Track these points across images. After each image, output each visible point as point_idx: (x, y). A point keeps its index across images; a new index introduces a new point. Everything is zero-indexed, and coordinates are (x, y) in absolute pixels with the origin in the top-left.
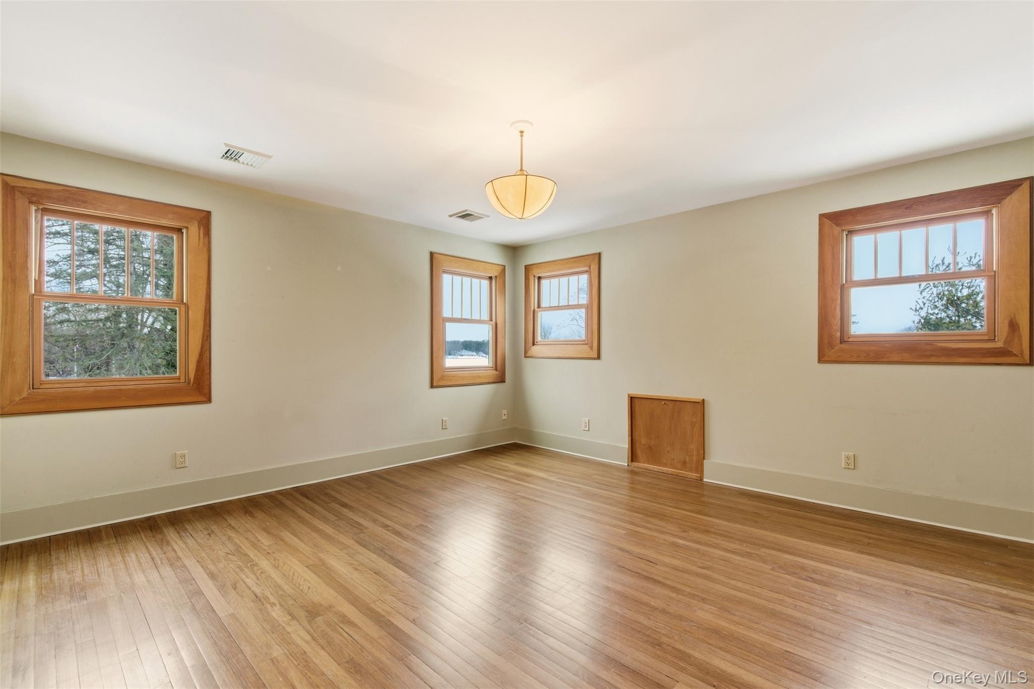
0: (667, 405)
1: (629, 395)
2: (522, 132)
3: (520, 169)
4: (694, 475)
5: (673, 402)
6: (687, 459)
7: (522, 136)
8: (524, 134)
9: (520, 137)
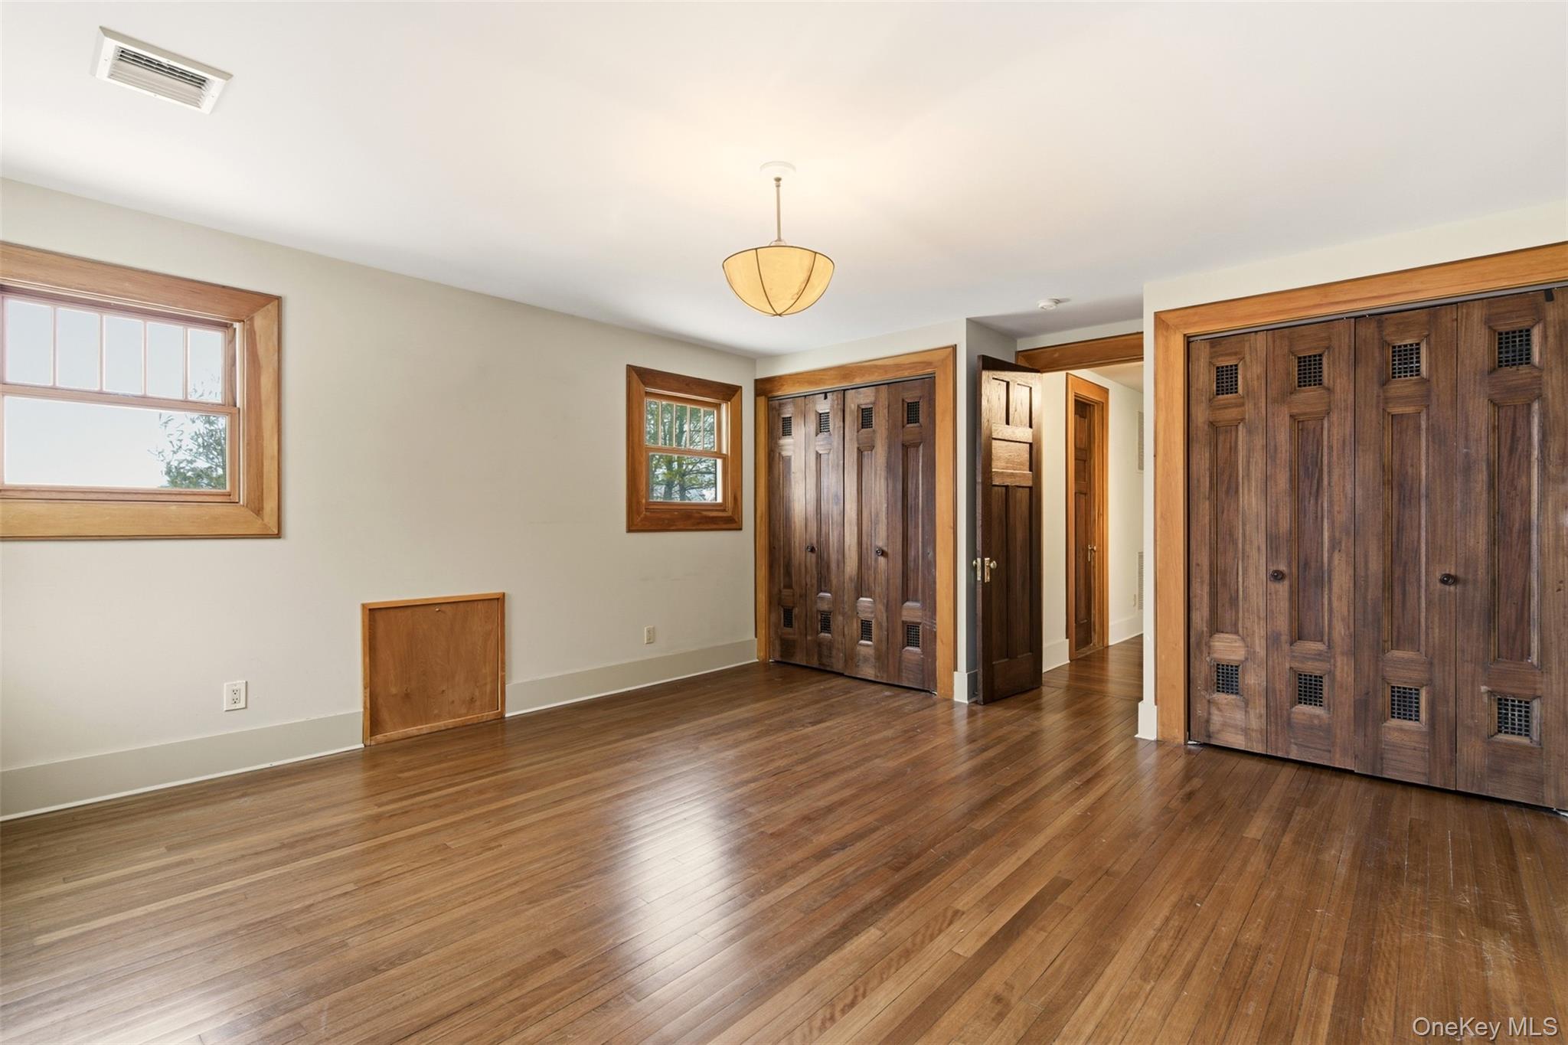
0: (444, 612)
1: (364, 606)
2: (778, 180)
3: (776, 238)
4: (489, 714)
5: (454, 606)
6: (477, 693)
7: (778, 186)
8: (781, 182)
9: (775, 188)
